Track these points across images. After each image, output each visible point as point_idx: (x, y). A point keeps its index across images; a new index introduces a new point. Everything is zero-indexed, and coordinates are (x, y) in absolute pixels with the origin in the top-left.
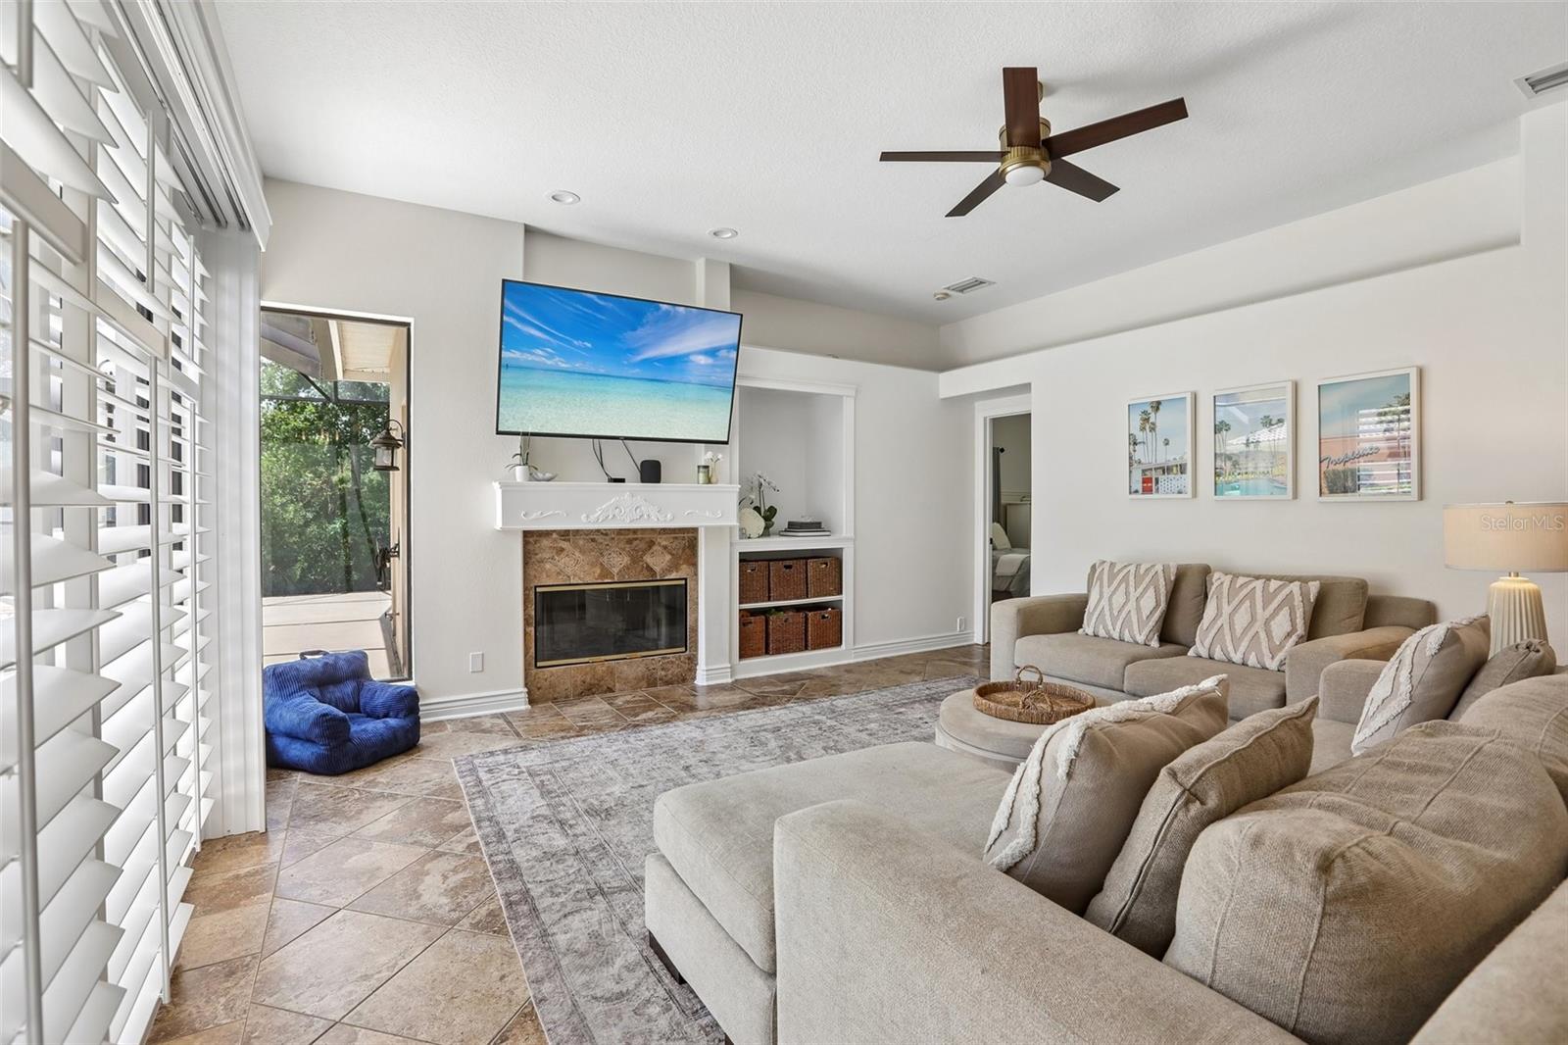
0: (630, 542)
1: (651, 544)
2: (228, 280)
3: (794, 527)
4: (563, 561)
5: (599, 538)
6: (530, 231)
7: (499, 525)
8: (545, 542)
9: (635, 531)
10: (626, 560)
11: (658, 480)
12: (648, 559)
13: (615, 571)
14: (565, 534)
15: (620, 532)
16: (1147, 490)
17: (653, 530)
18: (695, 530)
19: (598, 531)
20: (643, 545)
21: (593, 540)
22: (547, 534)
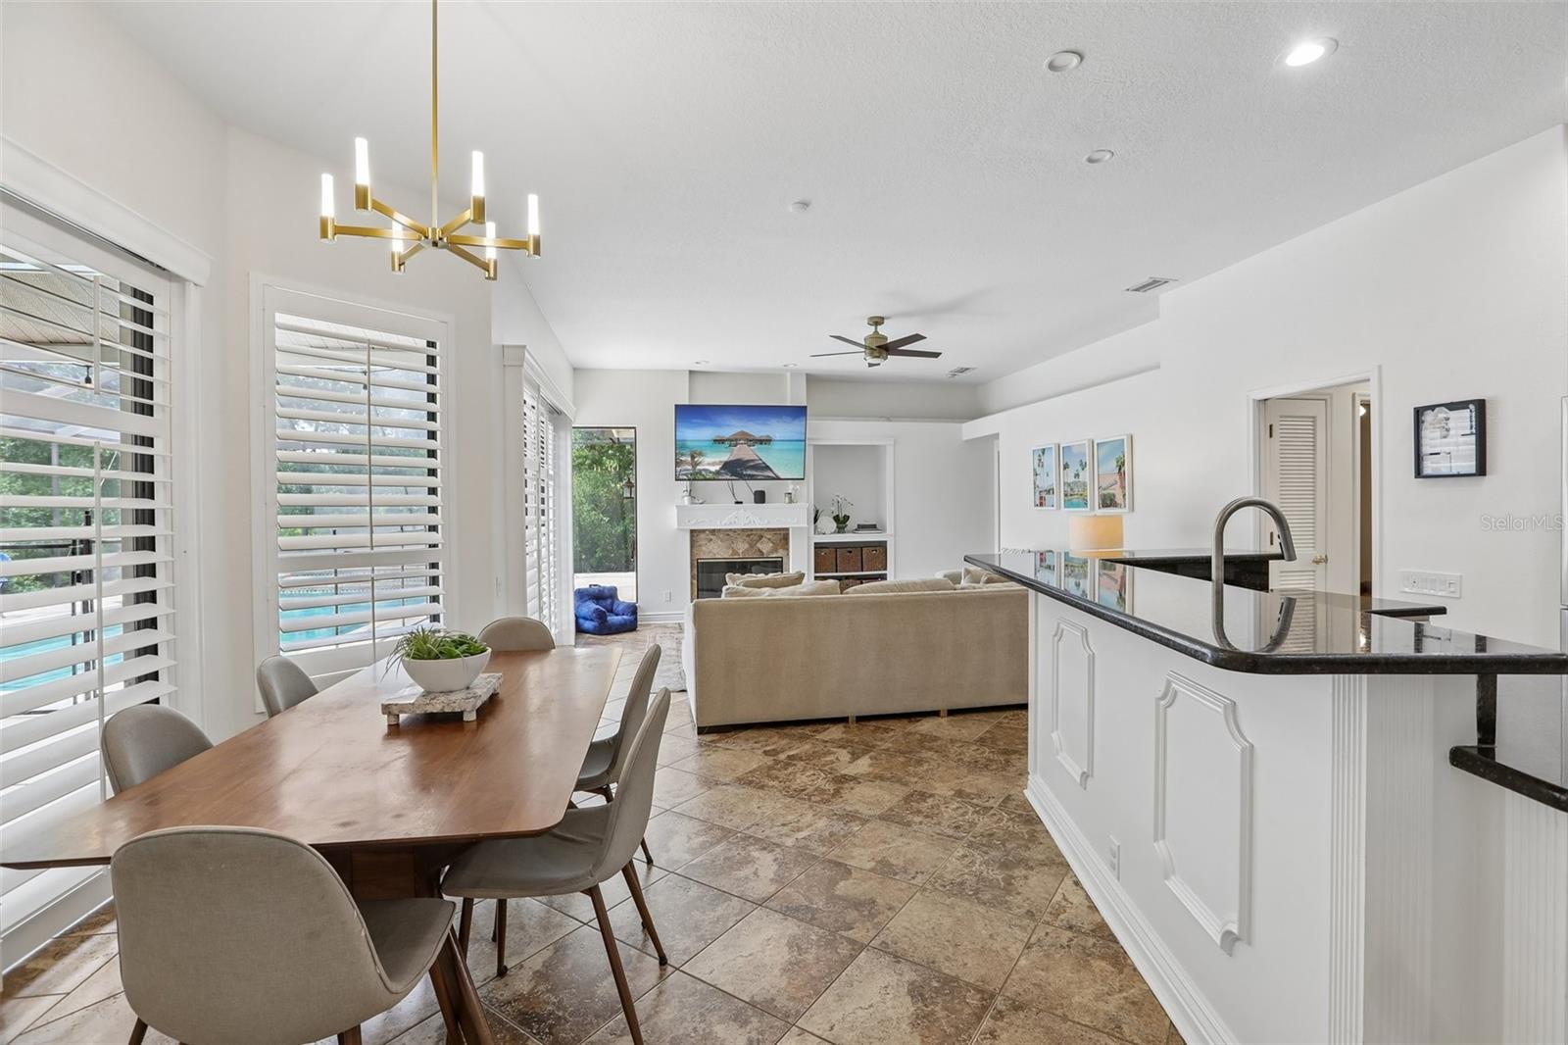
0: (748, 536)
1: (761, 537)
2: (562, 434)
3: (861, 527)
4: (711, 546)
5: (730, 533)
6: (691, 372)
7: (676, 527)
8: (702, 536)
9: (751, 530)
10: (746, 546)
11: (763, 502)
12: (759, 545)
13: (740, 551)
14: (713, 532)
15: (743, 530)
16: (1041, 505)
17: (762, 529)
18: (787, 529)
19: (731, 530)
20: (756, 538)
21: (728, 535)
22: (704, 531)
